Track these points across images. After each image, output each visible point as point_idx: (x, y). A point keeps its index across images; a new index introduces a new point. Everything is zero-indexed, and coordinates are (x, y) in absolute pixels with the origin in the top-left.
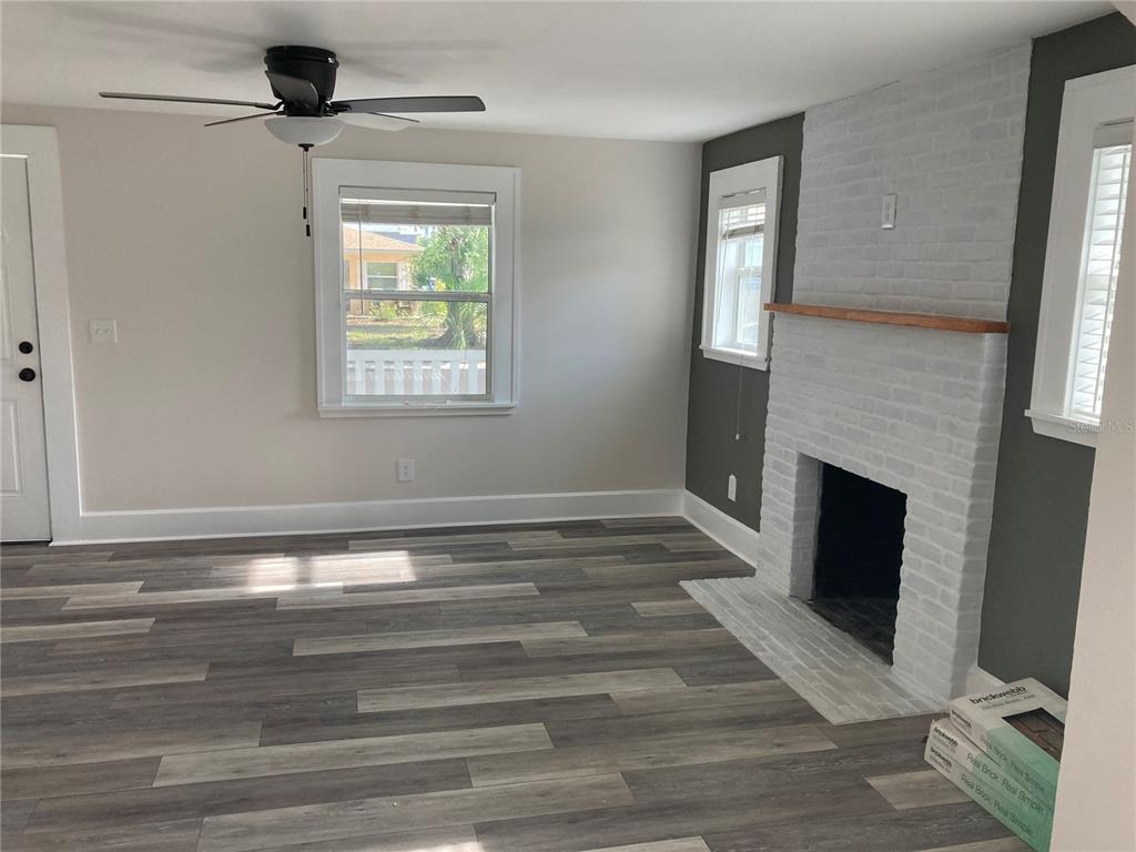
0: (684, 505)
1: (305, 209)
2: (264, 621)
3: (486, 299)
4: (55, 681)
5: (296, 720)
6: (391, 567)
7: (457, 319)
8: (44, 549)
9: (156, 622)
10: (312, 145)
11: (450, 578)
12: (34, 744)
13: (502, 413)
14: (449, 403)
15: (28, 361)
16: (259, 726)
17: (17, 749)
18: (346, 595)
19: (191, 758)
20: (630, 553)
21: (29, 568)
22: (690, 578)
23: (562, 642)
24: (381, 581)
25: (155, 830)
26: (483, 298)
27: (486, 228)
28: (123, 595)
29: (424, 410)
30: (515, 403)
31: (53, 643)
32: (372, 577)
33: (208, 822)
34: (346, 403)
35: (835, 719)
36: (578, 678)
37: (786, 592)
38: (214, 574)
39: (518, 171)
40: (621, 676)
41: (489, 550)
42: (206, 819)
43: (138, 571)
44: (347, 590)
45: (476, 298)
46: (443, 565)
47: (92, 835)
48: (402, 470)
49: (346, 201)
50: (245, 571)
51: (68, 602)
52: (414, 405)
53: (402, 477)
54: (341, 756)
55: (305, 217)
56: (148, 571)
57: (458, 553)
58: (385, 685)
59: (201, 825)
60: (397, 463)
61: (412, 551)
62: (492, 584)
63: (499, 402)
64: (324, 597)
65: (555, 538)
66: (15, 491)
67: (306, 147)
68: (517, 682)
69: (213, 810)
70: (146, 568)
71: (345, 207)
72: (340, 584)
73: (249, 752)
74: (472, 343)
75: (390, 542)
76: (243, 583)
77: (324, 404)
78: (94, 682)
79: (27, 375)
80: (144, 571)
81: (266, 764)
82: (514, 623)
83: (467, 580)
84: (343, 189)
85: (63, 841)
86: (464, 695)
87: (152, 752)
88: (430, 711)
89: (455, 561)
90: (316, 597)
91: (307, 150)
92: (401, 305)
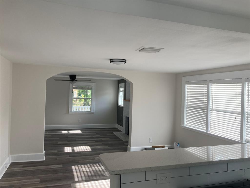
0: (117, 126)
3: (91, 99)
7: (86, 102)
14: (85, 112)
20: (108, 131)
22: (114, 132)
27: (91, 90)
30: (94, 112)
34: (72, 112)
35: (124, 140)
36: (99, 139)
37: (125, 133)
38: (56, 132)
39: (95, 83)
40: (103, 139)
45: (89, 99)
46: (85, 131)
49: (73, 87)
53: (79, 122)
60: (78, 120)
61: (81, 130)
63: (92, 112)
65: (99, 129)
67: (73, 84)
72: (72, 133)
74: (89, 105)
76: (60, 133)
77: (70, 112)
82: (93, 135)
92: (75, 99)
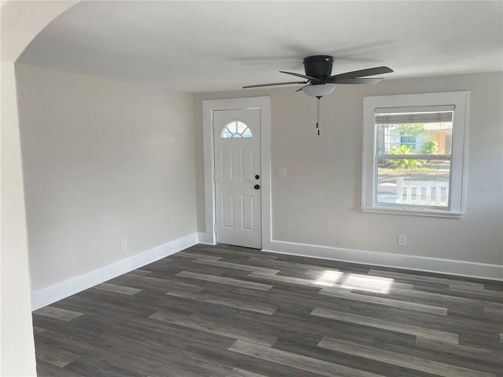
1: (317, 124)
2: (310, 297)
3: (450, 158)
4: (227, 301)
5: (291, 341)
6: (381, 285)
8: (258, 251)
9: (273, 288)
10: (321, 97)
11: (405, 296)
12: (206, 322)
13: (455, 217)
14: (426, 210)
15: (257, 182)
16: (276, 339)
17: (200, 322)
18: (352, 294)
19: (246, 343)
21: (249, 258)
23: (440, 343)
24: (371, 291)
25: (217, 366)
26: (448, 157)
28: (270, 275)
29: (412, 212)
30: (463, 212)
31: (236, 287)
32: (369, 288)
33: (234, 370)
36: (435, 364)
38: (307, 273)
39: (468, 93)
40: (460, 370)
41: (436, 287)
42: (234, 368)
43: (280, 266)
44: (353, 291)
45: (442, 158)
46: (407, 289)
47: (199, 360)
48: (400, 240)
49: (378, 115)
50: (319, 274)
51: (252, 273)
52: (407, 209)
53: (400, 244)
54: (297, 362)
55: (317, 127)
56: (285, 267)
57: (417, 285)
58: (338, 338)
59: (231, 369)
60: (398, 237)
61: (396, 280)
62: (424, 304)
63: (453, 211)
64: (340, 292)
65: (480, 288)
66: (251, 229)
68: (399, 355)
69: (239, 366)
70: (285, 266)
71: (378, 117)
72: (352, 288)
73: (265, 348)
75: (389, 273)
76: (314, 279)
77: (364, 206)
78: (238, 305)
79: (257, 187)
80: (282, 267)
81: (268, 355)
82: (422, 326)
83: (412, 299)
84: (378, 109)
85: (190, 359)
86: (368, 353)
87: (235, 337)
88: (348, 355)
89: (413, 288)
90: (337, 292)
91: (319, 99)
